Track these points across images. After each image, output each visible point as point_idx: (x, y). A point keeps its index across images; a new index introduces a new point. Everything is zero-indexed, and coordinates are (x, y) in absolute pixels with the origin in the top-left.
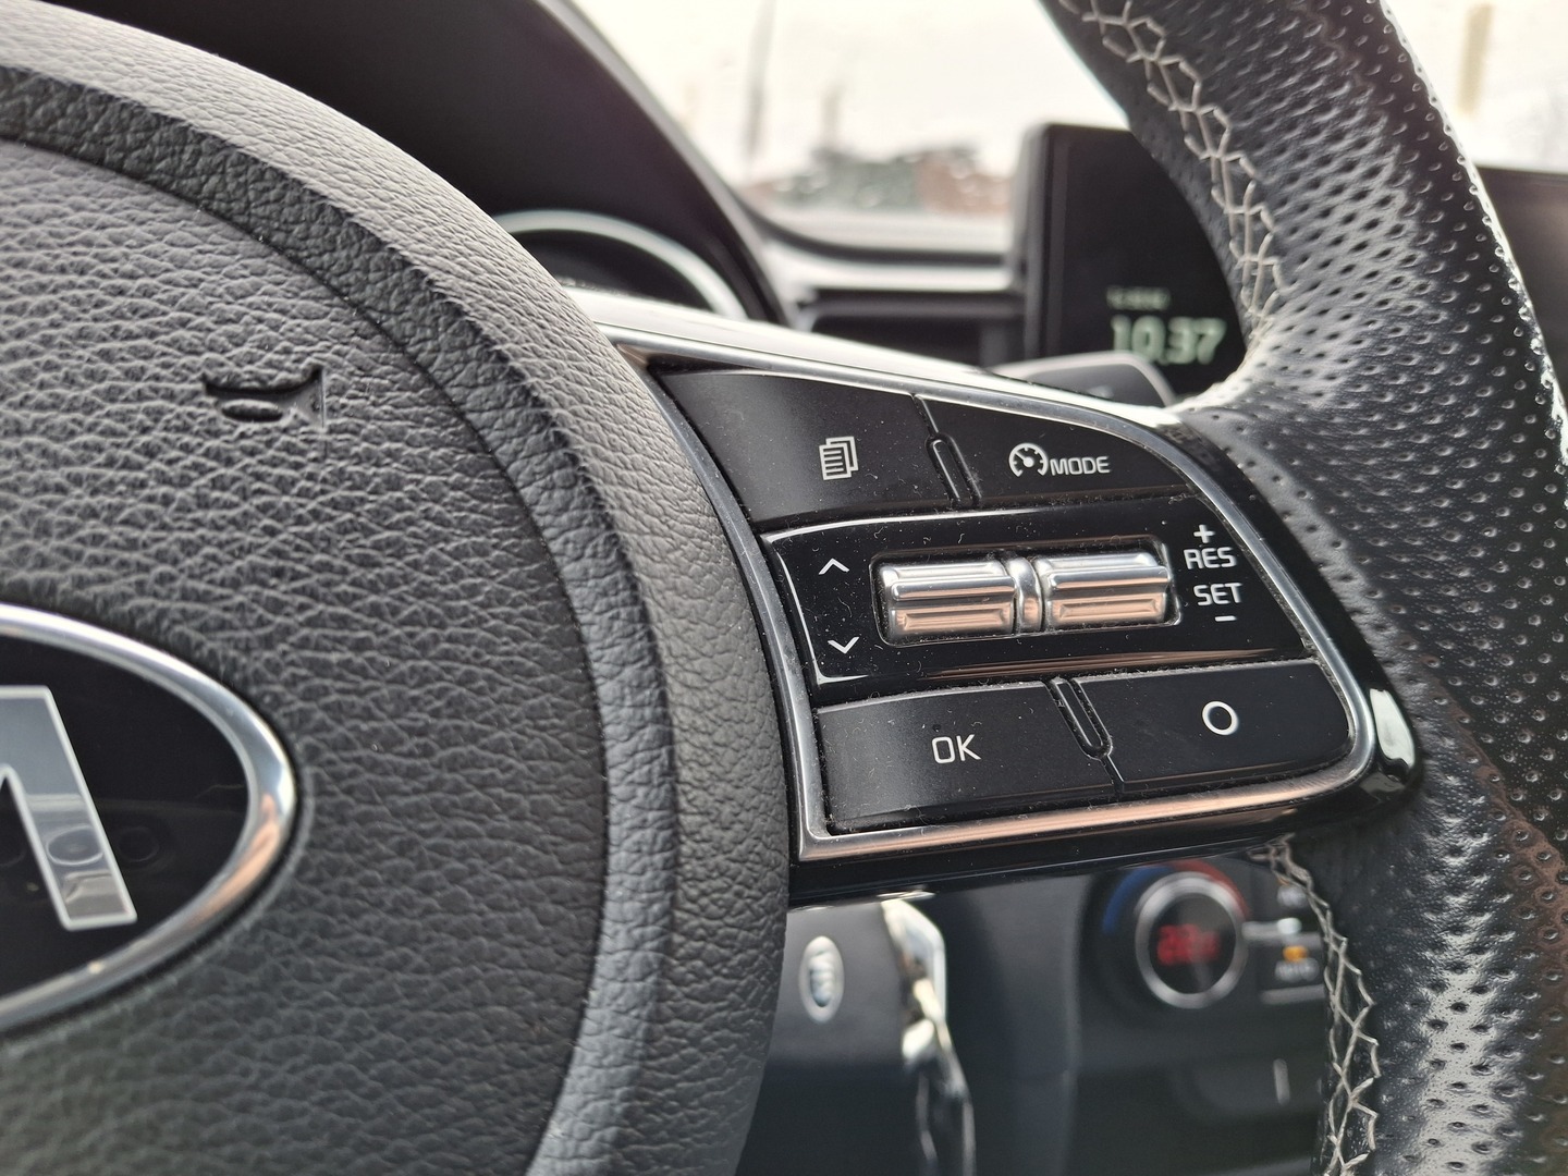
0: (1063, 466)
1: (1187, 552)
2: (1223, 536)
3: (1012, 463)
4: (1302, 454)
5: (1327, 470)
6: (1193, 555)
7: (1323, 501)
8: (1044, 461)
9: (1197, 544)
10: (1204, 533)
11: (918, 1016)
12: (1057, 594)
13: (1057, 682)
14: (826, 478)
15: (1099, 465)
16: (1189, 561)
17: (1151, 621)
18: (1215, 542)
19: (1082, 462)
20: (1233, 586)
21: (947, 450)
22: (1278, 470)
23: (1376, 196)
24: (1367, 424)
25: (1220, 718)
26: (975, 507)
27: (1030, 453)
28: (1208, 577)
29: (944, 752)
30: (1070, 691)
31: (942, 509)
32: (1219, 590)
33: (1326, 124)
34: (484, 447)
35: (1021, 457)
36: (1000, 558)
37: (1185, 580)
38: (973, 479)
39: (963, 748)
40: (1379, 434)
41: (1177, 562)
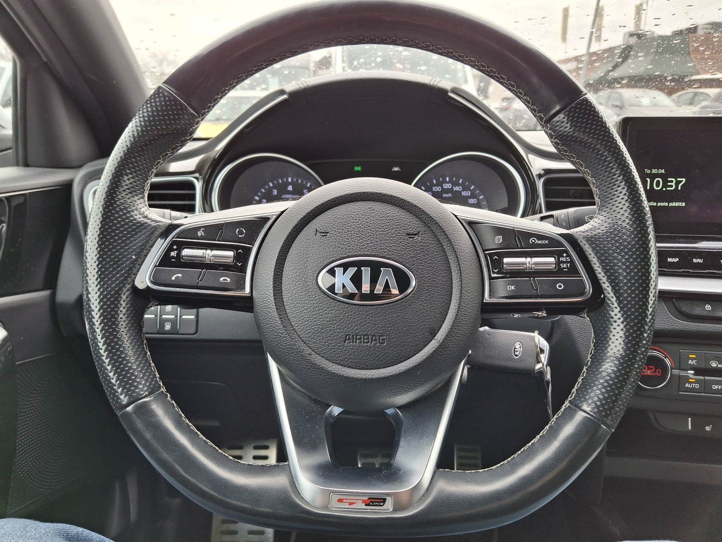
0: (540, 242)
1: (561, 258)
2: (569, 255)
3: (530, 241)
4: (590, 241)
5: (595, 244)
7: (593, 249)
8: (536, 241)
9: (563, 257)
10: (565, 255)
11: (539, 361)
12: (534, 264)
13: (532, 278)
14: (496, 243)
15: (547, 242)
16: (561, 260)
17: (551, 269)
18: (566, 256)
19: (543, 241)
20: (568, 264)
21: (519, 239)
22: (586, 243)
24: (606, 235)
25: (560, 286)
26: (523, 249)
27: (534, 239)
28: (563, 262)
29: (509, 288)
30: (534, 280)
31: (517, 249)
32: (565, 265)
34: (439, 241)
35: (532, 240)
36: (526, 257)
37: (558, 263)
38: (523, 244)
39: (513, 288)
40: (608, 237)
41: (559, 259)
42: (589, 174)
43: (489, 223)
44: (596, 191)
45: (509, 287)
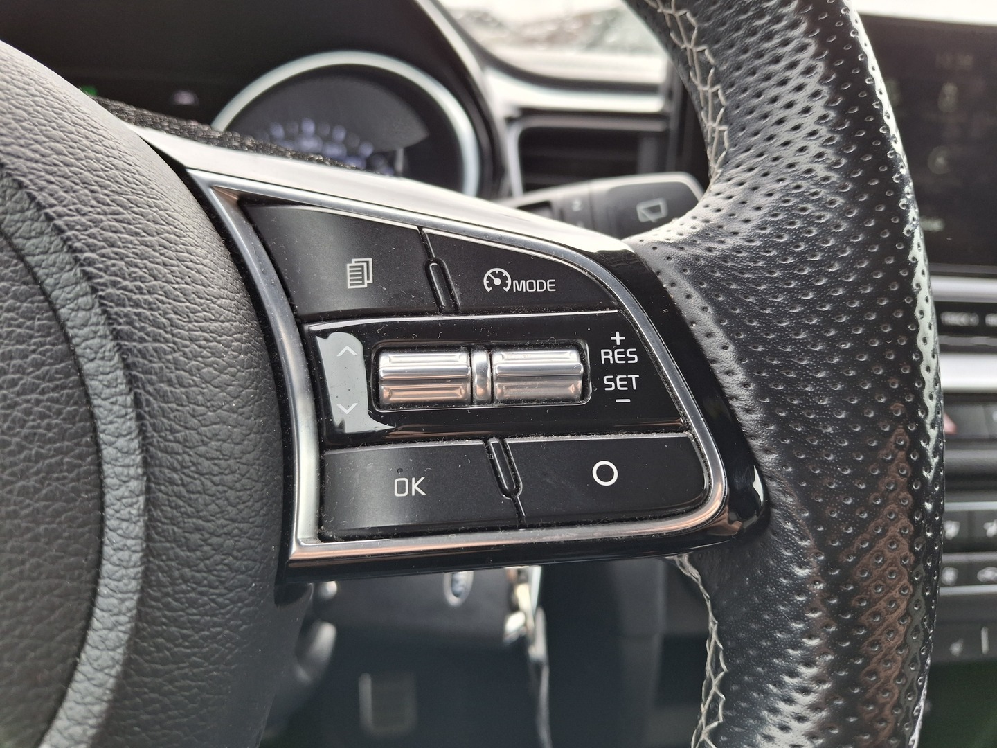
0: (522, 286)
1: (603, 351)
2: (633, 339)
3: (485, 282)
4: (710, 280)
5: (727, 292)
6: (606, 354)
7: (722, 313)
8: (509, 281)
9: (612, 346)
10: (618, 338)
12: (501, 379)
13: (493, 441)
14: (349, 287)
15: (548, 285)
16: (603, 357)
17: (568, 399)
18: (624, 345)
19: (536, 283)
20: (633, 377)
21: (441, 271)
22: (691, 290)
23: (792, 84)
24: (765, 258)
25: (605, 473)
26: (457, 313)
27: (499, 275)
28: (614, 369)
29: (401, 490)
30: (502, 448)
31: (434, 313)
32: (621, 380)
33: (762, 26)
34: (36, 280)
35: (492, 278)
36: (470, 350)
37: (595, 371)
38: (456, 292)
39: (415, 486)
40: (772, 265)
41: (595, 356)
42: (689, 28)
43: (320, 204)
44: (715, 94)
45: (401, 485)
